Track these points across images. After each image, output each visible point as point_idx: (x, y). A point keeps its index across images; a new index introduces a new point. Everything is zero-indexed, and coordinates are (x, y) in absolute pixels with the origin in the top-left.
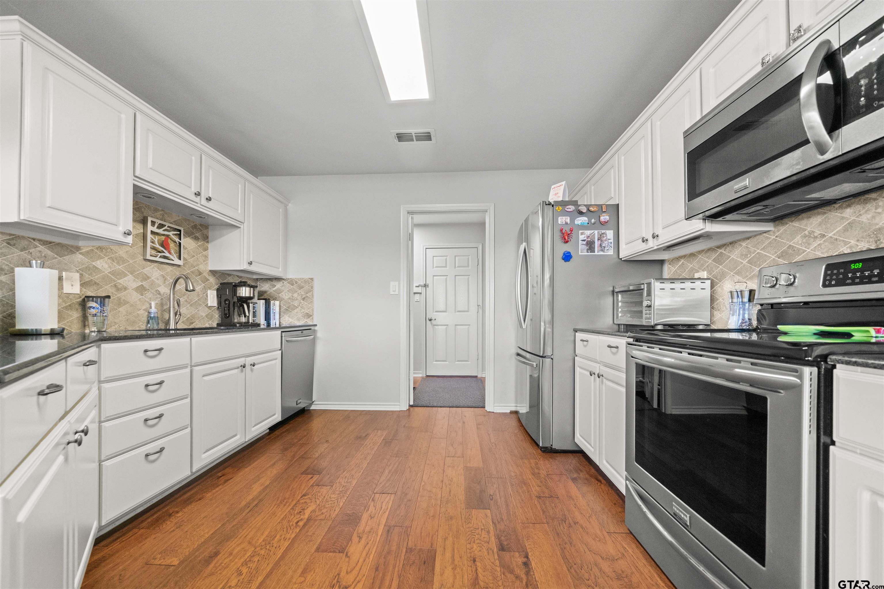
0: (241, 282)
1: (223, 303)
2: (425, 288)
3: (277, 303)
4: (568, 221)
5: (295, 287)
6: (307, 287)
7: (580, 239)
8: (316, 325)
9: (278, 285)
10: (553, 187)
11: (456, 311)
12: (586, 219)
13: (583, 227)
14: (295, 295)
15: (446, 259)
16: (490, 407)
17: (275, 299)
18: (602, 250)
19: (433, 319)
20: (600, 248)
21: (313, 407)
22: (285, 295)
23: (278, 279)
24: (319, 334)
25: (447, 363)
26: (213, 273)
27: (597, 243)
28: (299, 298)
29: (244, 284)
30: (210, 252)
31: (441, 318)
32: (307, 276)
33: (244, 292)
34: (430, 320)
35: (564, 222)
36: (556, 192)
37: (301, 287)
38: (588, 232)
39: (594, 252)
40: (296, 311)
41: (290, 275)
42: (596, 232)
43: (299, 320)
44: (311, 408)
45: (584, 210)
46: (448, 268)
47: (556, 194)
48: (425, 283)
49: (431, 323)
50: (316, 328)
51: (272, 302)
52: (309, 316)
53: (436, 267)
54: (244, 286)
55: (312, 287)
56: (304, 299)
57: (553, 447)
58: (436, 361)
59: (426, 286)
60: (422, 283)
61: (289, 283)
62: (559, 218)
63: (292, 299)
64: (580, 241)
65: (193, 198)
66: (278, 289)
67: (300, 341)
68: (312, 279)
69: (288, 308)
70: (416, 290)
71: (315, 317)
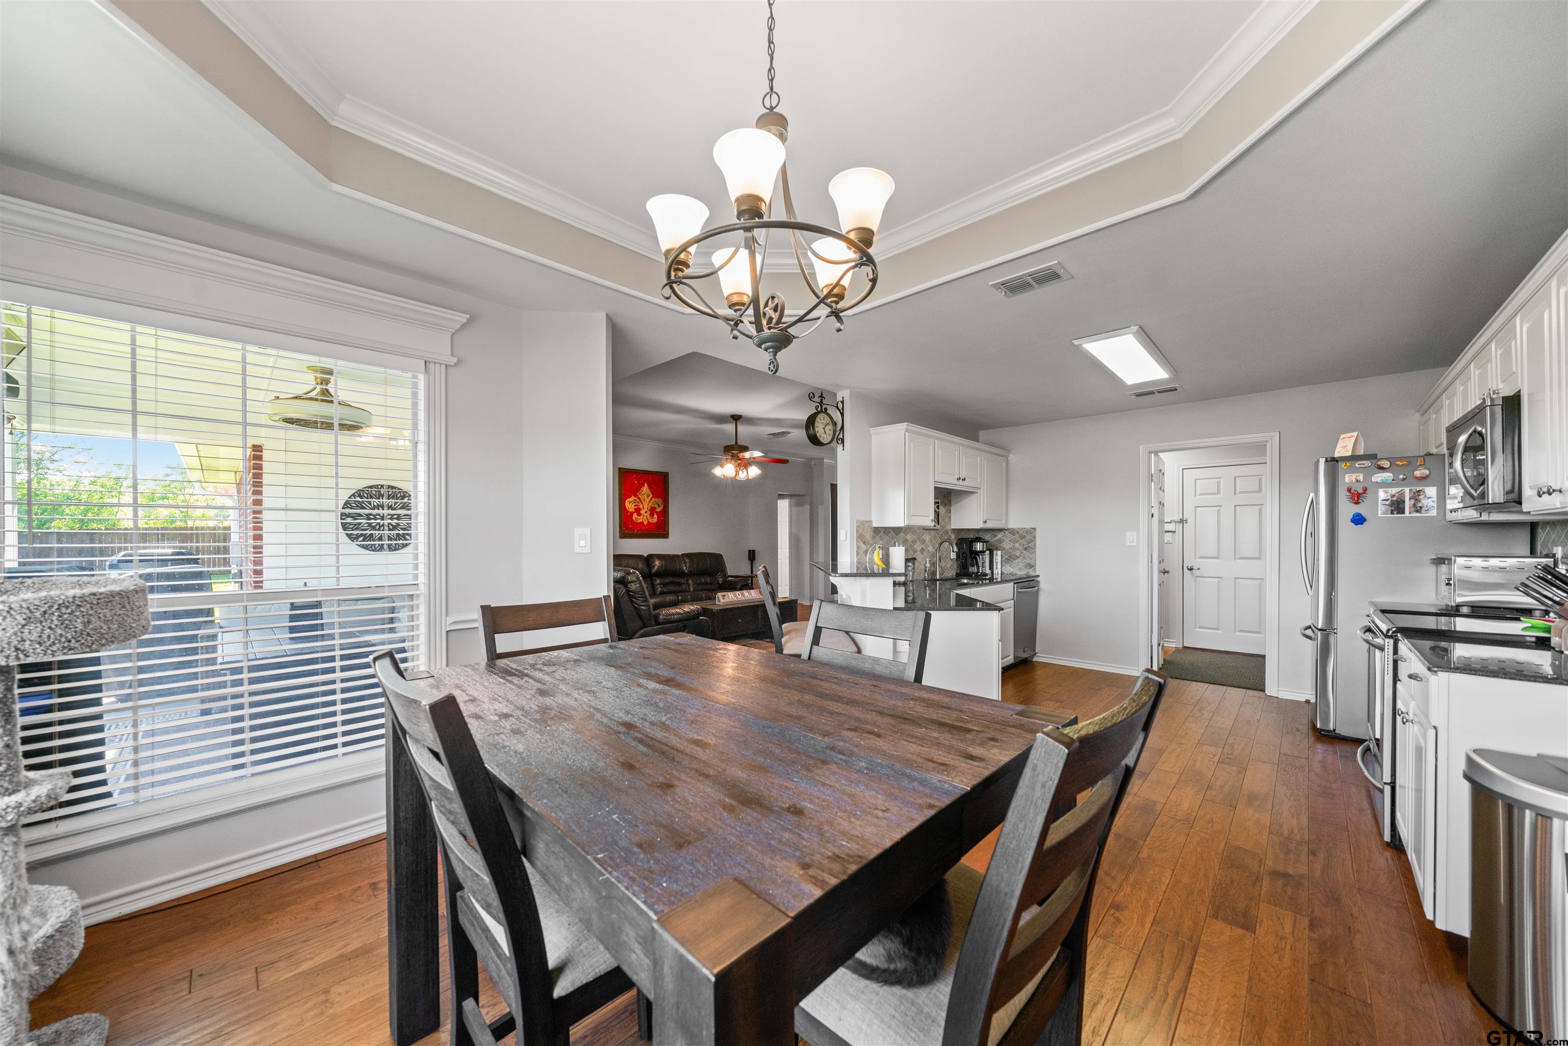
0: (976, 538)
1: (961, 556)
2: (1181, 525)
3: (999, 553)
4: (1361, 478)
5: (1017, 536)
6: (1029, 537)
7: (1380, 499)
8: (1039, 576)
9: (1000, 536)
10: (1342, 436)
11: (1237, 557)
12: (1391, 475)
13: (1384, 485)
14: (1017, 545)
15: (1219, 483)
16: (1271, 690)
17: (997, 549)
18: (1417, 511)
19: (1195, 567)
20: (1413, 509)
21: (1035, 659)
22: (1007, 545)
23: (1000, 530)
24: (1043, 585)
25: (1221, 632)
26: (954, 530)
27: (1408, 504)
28: (1021, 548)
29: (979, 539)
30: (953, 514)
31: (1207, 567)
32: (1028, 526)
33: (979, 546)
34: (1191, 569)
35: (1354, 480)
36: (1345, 444)
37: (1022, 537)
38: (1394, 491)
39: (1403, 513)
40: (1017, 561)
41: (1012, 525)
42: (1407, 490)
43: (1020, 569)
44: (1034, 660)
45: (1386, 464)
46: (1221, 496)
47: (1345, 447)
48: (1181, 517)
49: (1192, 574)
50: (1038, 579)
51: (995, 552)
52: (1031, 566)
53: (1201, 494)
54: (980, 541)
55: (1034, 537)
56: (1025, 549)
57: (1336, 732)
58: (1200, 628)
59: (1182, 521)
60: (1177, 518)
61: (1010, 533)
62: (1347, 476)
63: (1014, 549)
64: (1380, 501)
65: (956, 482)
66: (1000, 539)
67: (1024, 592)
68: (1034, 529)
69: (1010, 557)
70: (1167, 527)
71: (1037, 567)
